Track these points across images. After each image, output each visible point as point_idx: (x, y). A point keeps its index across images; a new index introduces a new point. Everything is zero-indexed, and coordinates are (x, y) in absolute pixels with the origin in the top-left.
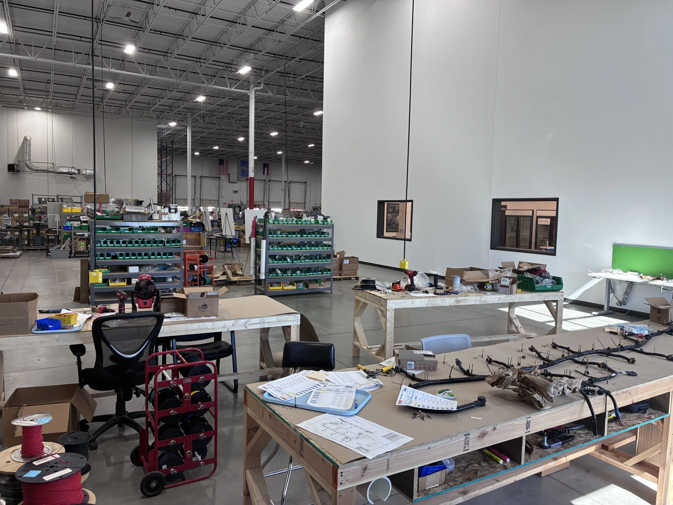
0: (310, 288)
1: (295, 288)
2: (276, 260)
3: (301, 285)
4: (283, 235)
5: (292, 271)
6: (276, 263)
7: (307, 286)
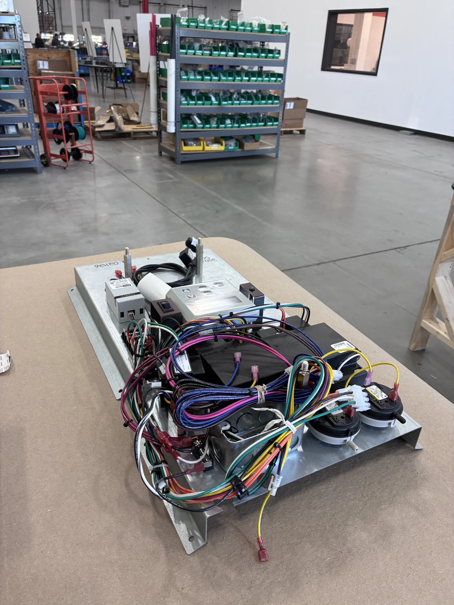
0: (246, 148)
1: (222, 148)
2: (192, 98)
3: (232, 145)
4: (205, 50)
5: (218, 119)
6: (192, 104)
7: (241, 146)
